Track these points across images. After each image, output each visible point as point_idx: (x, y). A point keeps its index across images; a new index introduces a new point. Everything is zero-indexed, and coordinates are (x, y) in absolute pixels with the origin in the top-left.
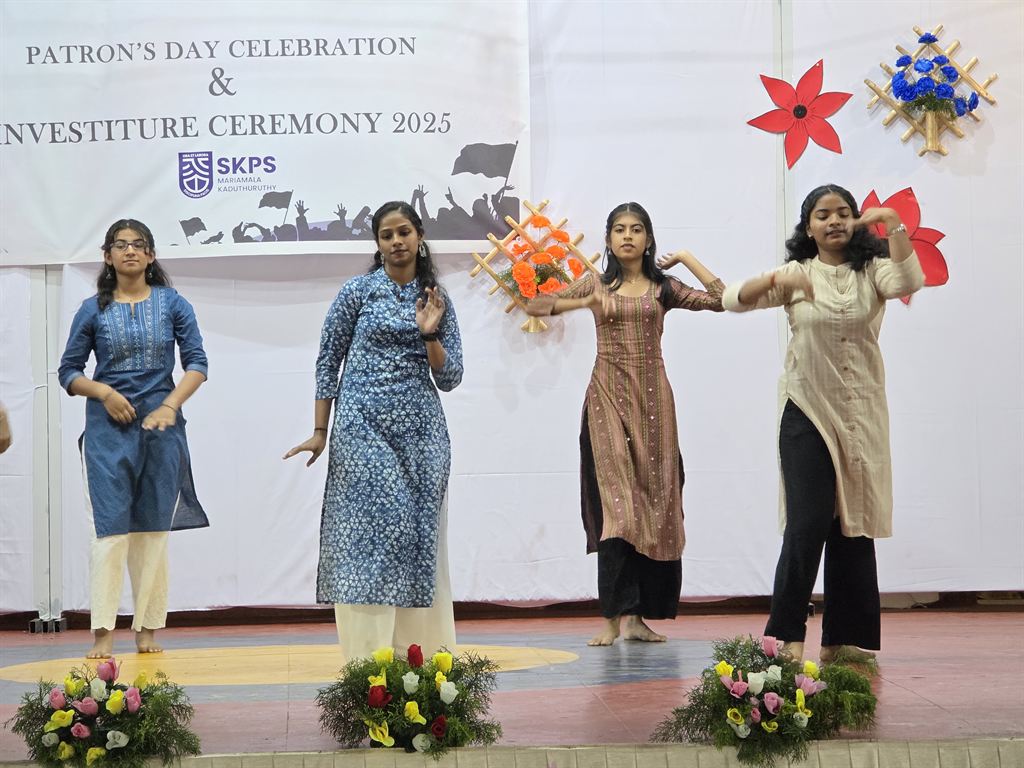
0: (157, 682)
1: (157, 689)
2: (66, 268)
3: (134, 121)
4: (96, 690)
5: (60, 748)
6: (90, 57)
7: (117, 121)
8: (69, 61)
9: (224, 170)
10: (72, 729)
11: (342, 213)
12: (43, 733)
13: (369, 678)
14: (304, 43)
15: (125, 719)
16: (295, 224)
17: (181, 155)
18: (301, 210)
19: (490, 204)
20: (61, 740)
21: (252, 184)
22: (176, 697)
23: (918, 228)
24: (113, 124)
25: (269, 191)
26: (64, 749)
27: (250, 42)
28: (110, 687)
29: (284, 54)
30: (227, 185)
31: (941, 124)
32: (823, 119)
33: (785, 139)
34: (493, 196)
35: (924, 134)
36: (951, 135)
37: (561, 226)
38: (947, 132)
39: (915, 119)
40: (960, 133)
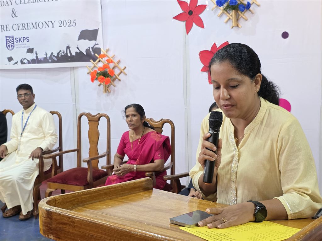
9: (17, 41)
11: (47, 55)
17: (6, 37)
19: (91, 50)
21: (24, 46)
25: (28, 48)
30: (18, 46)
31: (239, 15)
32: (198, 15)
33: (186, 23)
34: (92, 47)
35: (232, 20)
36: (243, 19)
37: (113, 57)
38: (242, 18)
39: (229, 14)
40: (246, 19)
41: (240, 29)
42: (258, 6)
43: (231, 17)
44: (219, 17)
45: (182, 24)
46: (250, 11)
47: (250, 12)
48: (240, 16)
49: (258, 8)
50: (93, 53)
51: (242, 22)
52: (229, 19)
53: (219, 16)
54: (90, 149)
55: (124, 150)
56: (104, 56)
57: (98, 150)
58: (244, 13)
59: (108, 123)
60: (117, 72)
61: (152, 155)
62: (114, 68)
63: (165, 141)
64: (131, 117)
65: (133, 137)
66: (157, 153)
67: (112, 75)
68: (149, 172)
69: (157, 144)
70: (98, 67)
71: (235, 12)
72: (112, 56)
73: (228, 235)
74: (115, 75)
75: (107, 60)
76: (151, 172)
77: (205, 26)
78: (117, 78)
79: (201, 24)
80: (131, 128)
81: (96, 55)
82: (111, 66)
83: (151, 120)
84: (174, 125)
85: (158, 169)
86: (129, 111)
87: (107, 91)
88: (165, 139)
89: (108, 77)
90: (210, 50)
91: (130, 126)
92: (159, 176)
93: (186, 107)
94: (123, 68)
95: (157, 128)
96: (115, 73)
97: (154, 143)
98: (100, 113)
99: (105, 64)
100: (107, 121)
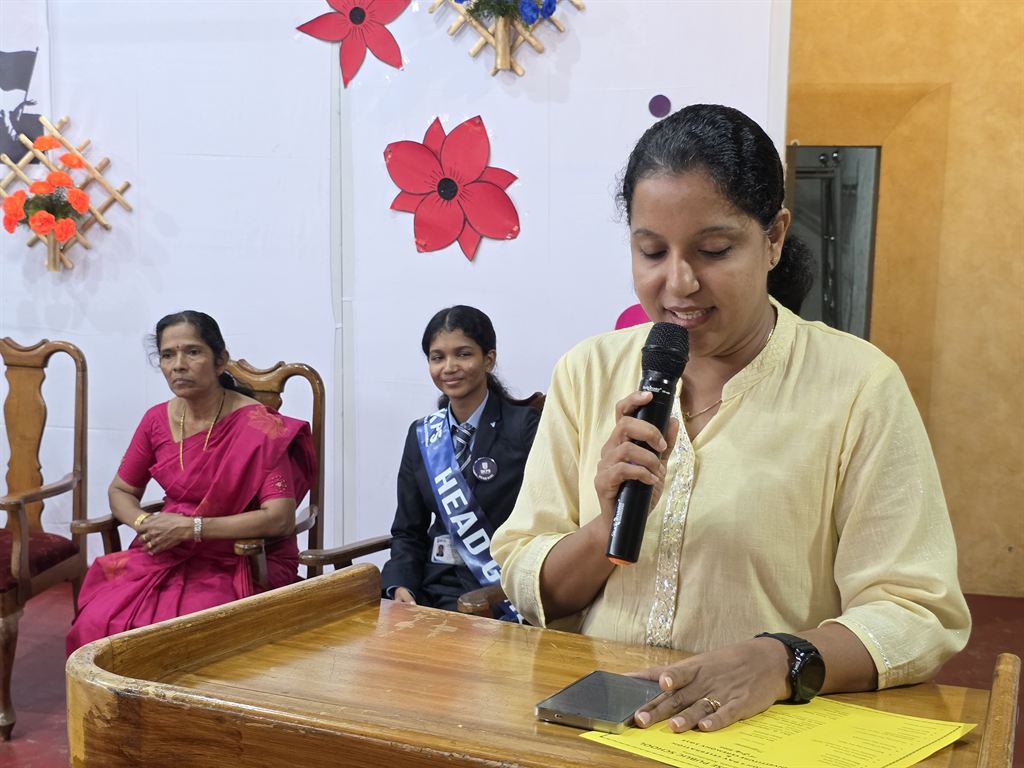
19: (8, 122)
23: (487, 167)
31: (517, 33)
32: (383, 25)
33: (341, 49)
34: (11, 112)
35: (495, 48)
36: (530, 49)
37: (84, 148)
38: (525, 45)
39: (486, 29)
40: (540, 47)
41: (519, 79)
42: (578, 8)
43: (491, 40)
44: (452, 34)
45: (330, 51)
46: (552, 22)
47: (552, 27)
48: (521, 38)
49: (579, 13)
50: (14, 133)
51: (525, 58)
52: (486, 44)
53: (451, 31)
54: (9, 464)
55: (150, 469)
56: (55, 143)
57: (40, 467)
58: (534, 28)
59: (80, 374)
60: (96, 198)
61: (255, 485)
62: (85, 186)
63: (297, 436)
64: (184, 356)
65: (183, 426)
66: (271, 477)
67: (81, 209)
68: (246, 539)
69: (270, 449)
70: (31, 182)
71: (505, 25)
72: (82, 144)
73: (752, 753)
74: (90, 211)
75: (64, 159)
76: (254, 541)
77: (405, 60)
78: (96, 220)
79: (391, 55)
80: (182, 391)
81: (23, 138)
82: (78, 177)
83: (241, 364)
84: (321, 383)
85: (275, 530)
86: (174, 337)
87: (62, 267)
88: (298, 429)
89: (65, 216)
90: (421, 142)
91: (181, 387)
92: (276, 553)
93: (339, 325)
94: (119, 186)
95: (263, 391)
96: (90, 205)
97: (261, 443)
98: (51, 341)
99: (55, 170)
100: (77, 368)
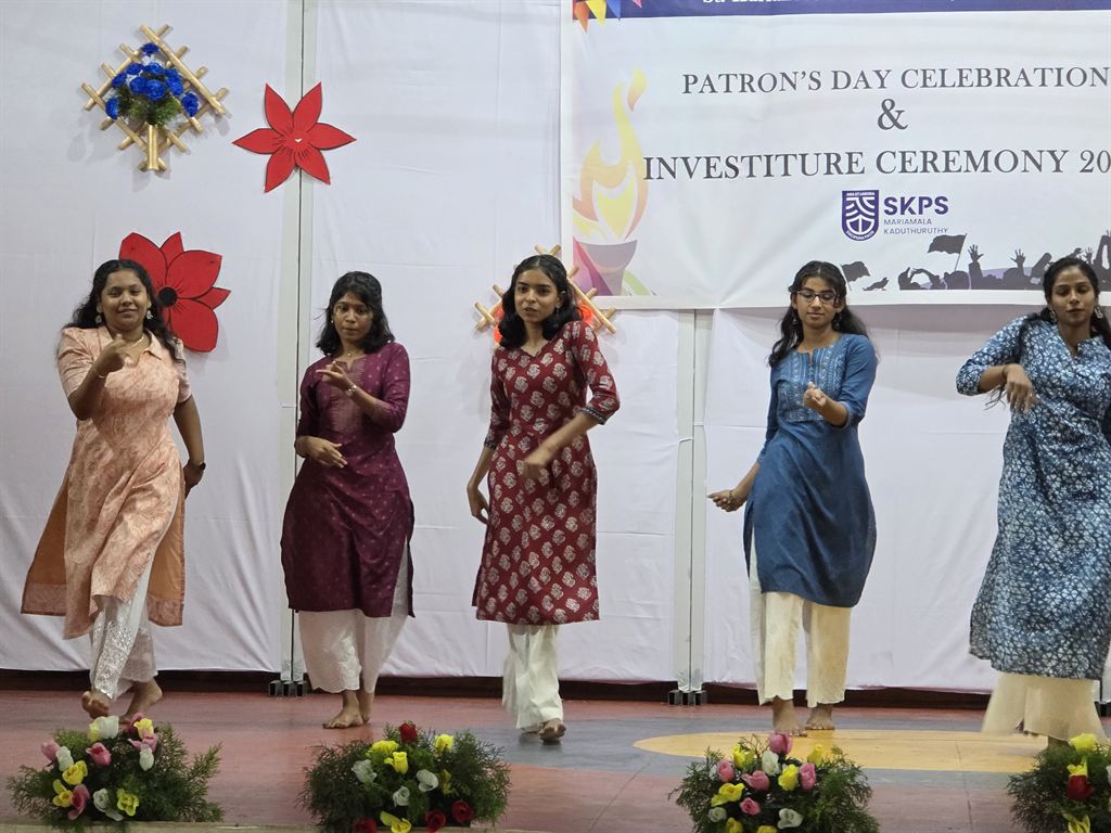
0: (832, 758)
1: (832, 766)
2: (717, 314)
3: (795, 155)
4: (768, 764)
5: (728, 825)
6: (750, 86)
7: (777, 156)
8: (728, 91)
9: (891, 210)
10: (742, 804)
11: (1020, 259)
12: (709, 806)
13: (1069, 767)
14: (984, 73)
15: (800, 796)
16: (967, 270)
17: (845, 193)
18: (975, 255)
20: (729, 816)
21: (922, 226)
22: (852, 776)
24: (773, 158)
25: (939, 235)
26: (732, 825)
27: (925, 71)
28: (782, 761)
29: (961, 85)
30: (894, 227)
